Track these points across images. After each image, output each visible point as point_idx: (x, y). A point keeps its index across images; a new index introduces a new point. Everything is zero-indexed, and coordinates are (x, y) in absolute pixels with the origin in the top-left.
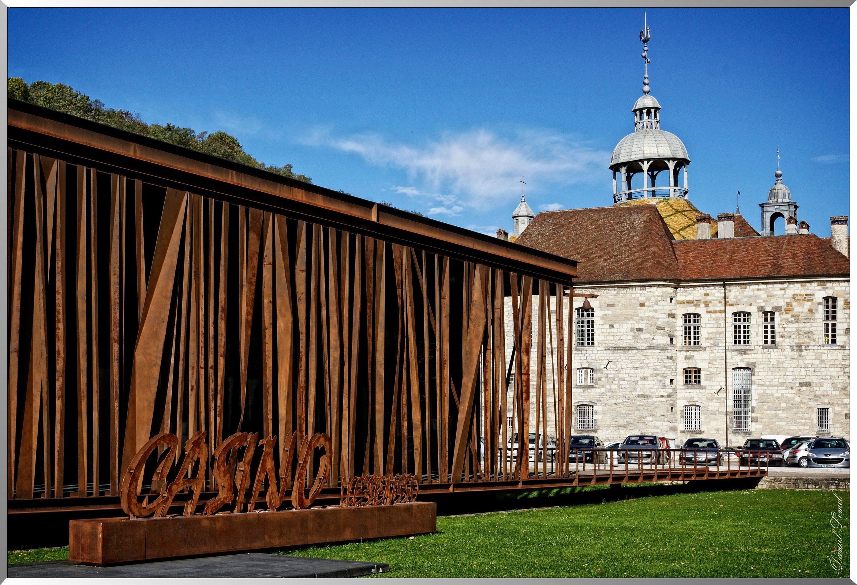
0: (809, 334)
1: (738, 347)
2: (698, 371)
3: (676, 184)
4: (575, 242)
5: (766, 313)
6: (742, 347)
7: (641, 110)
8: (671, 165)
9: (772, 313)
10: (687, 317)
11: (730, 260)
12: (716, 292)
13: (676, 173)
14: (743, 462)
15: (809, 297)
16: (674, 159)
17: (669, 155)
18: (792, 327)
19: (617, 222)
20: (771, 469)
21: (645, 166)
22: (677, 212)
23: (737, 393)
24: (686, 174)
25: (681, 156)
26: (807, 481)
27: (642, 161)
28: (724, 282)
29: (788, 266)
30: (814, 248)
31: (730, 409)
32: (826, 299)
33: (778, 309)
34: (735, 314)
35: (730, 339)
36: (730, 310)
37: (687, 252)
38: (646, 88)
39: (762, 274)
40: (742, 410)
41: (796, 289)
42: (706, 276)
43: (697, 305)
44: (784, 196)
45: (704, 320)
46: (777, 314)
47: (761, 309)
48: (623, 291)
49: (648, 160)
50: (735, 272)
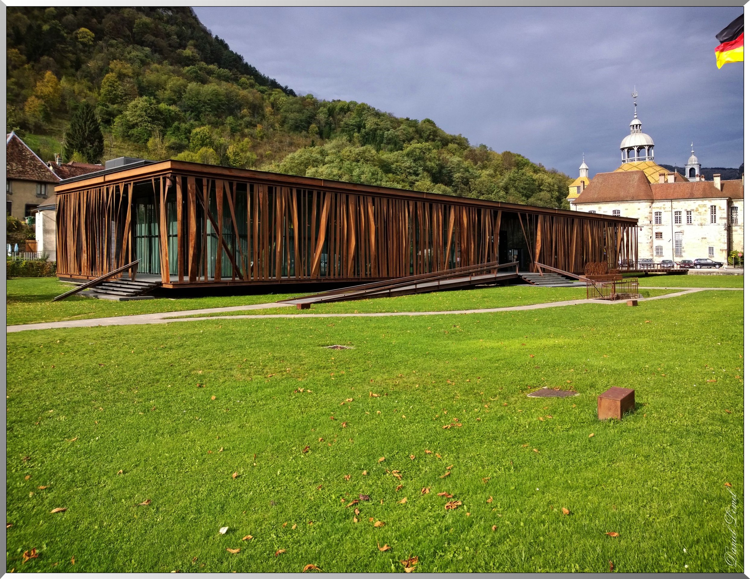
0: (705, 219)
1: (677, 224)
2: (661, 233)
3: (648, 155)
4: (611, 185)
5: (688, 212)
6: (678, 224)
7: (633, 126)
8: (647, 148)
9: (690, 212)
10: (656, 213)
11: (673, 192)
12: (668, 204)
13: (648, 150)
14: (681, 267)
15: (704, 206)
16: (647, 145)
17: (646, 144)
18: (699, 217)
19: (628, 177)
20: (690, 269)
21: (636, 149)
22: (649, 167)
23: (677, 241)
24: (653, 151)
25: (651, 144)
26: (701, 273)
27: (634, 147)
28: (672, 200)
29: (697, 194)
30: (707, 187)
31: (674, 247)
32: (712, 206)
33: (693, 210)
34: (675, 212)
35: (674, 221)
36: (674, 211)
37: (656, 189)
38: (635, 116)
39: (686, 197)
40: (679, 248)
41: (699, 202)
42: (664, 198)
43: (661, 209)
44: (695, 161)
45: (663, 215)
46: (692, 212)
47: (686, 210)
48: (631, 204)
49: (637, 146)
50: (675, 197)
